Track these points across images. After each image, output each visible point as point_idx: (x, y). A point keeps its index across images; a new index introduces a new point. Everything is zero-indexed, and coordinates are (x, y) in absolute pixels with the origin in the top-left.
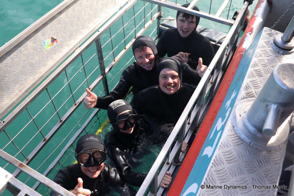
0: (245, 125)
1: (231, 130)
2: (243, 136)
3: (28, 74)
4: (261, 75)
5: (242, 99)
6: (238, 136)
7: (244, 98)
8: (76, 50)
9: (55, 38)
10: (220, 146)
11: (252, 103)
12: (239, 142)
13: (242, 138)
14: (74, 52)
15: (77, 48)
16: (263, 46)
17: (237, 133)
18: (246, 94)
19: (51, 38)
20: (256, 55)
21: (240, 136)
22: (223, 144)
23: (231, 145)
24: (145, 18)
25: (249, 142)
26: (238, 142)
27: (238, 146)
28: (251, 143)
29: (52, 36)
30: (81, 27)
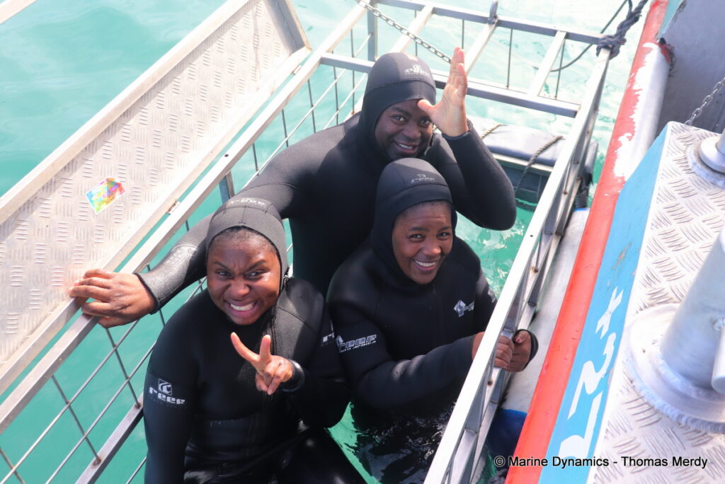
0: (658, 374)
1: (628, 390)
2: (658, 402)
3: (52, 282)
4: (679, 245)
5: (641, 310)
6: (646, 403)
7: (645, 307)
8: (173, 209)
9: (117, 181)
10: (607, 430)
11: (670, 316)
12: (652, 418)
13: (656, 407)
14: (168, 214)
15: (174, 205)
16: (674, 172)
17: (642, 395)
18: (649, 296)
19: (106, 182)
20: (659, 194)
21: (652, 402)
22: (612, 426)
23: (633, 427)
24: (337, 110)
25: (676, 415)
26: (649, 417)
27: (648, 428)
28: (680, 416)
29: (109, 177)
30: (179, 147)
